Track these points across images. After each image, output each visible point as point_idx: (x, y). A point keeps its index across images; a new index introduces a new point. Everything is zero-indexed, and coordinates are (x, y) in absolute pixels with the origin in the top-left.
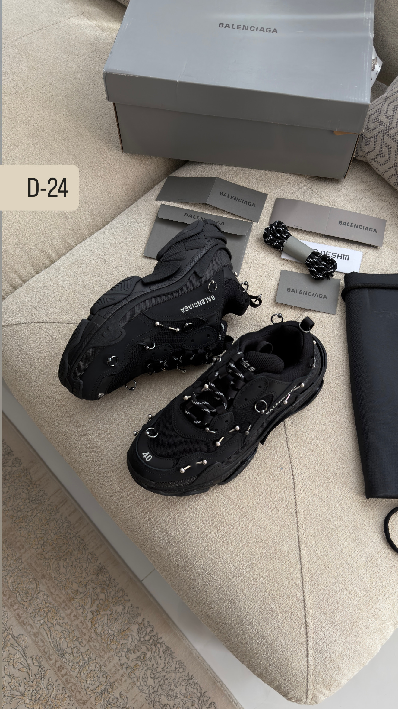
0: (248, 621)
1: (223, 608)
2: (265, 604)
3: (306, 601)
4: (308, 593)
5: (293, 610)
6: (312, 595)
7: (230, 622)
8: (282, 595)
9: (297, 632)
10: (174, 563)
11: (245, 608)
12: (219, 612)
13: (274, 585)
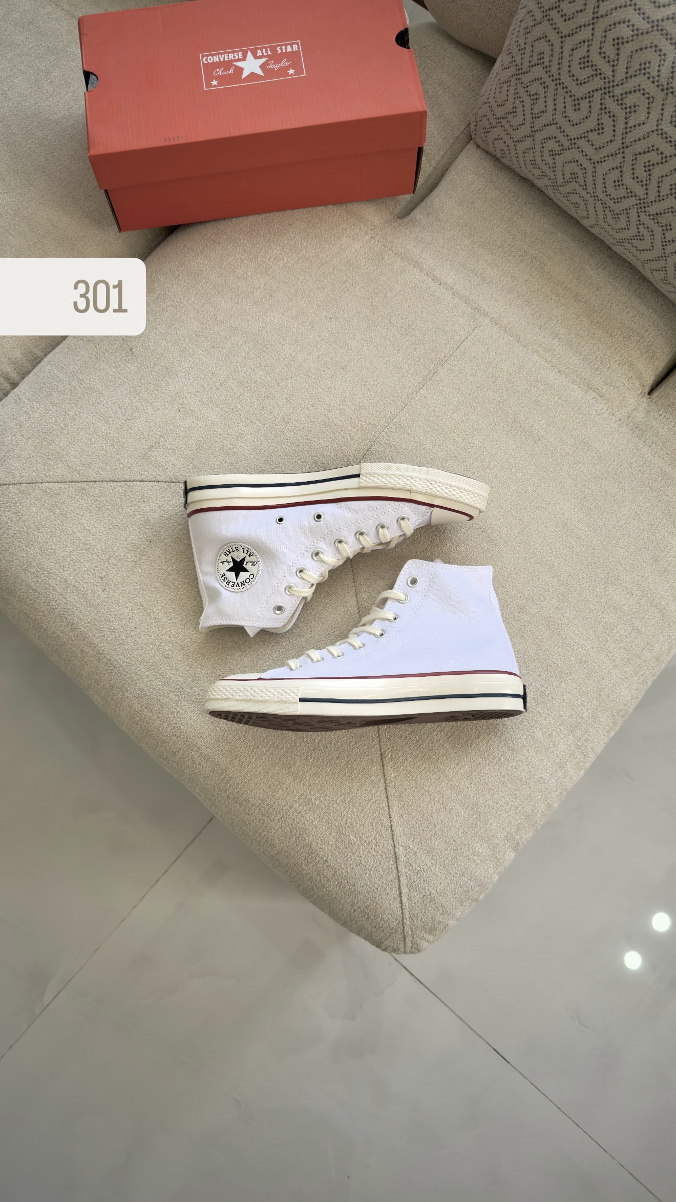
0: (322, 858)
1: (290, 845)
2: (343, 836)
3: (393, 828)
4: (396, 818)
5: (378, 840)
6: (402, 820)
7: (300, 862)
8: (363, 822)
9: (385, 867)
10: (223, 795)
11: (317, 843)
12: (284, 851)
13: (352, 811)
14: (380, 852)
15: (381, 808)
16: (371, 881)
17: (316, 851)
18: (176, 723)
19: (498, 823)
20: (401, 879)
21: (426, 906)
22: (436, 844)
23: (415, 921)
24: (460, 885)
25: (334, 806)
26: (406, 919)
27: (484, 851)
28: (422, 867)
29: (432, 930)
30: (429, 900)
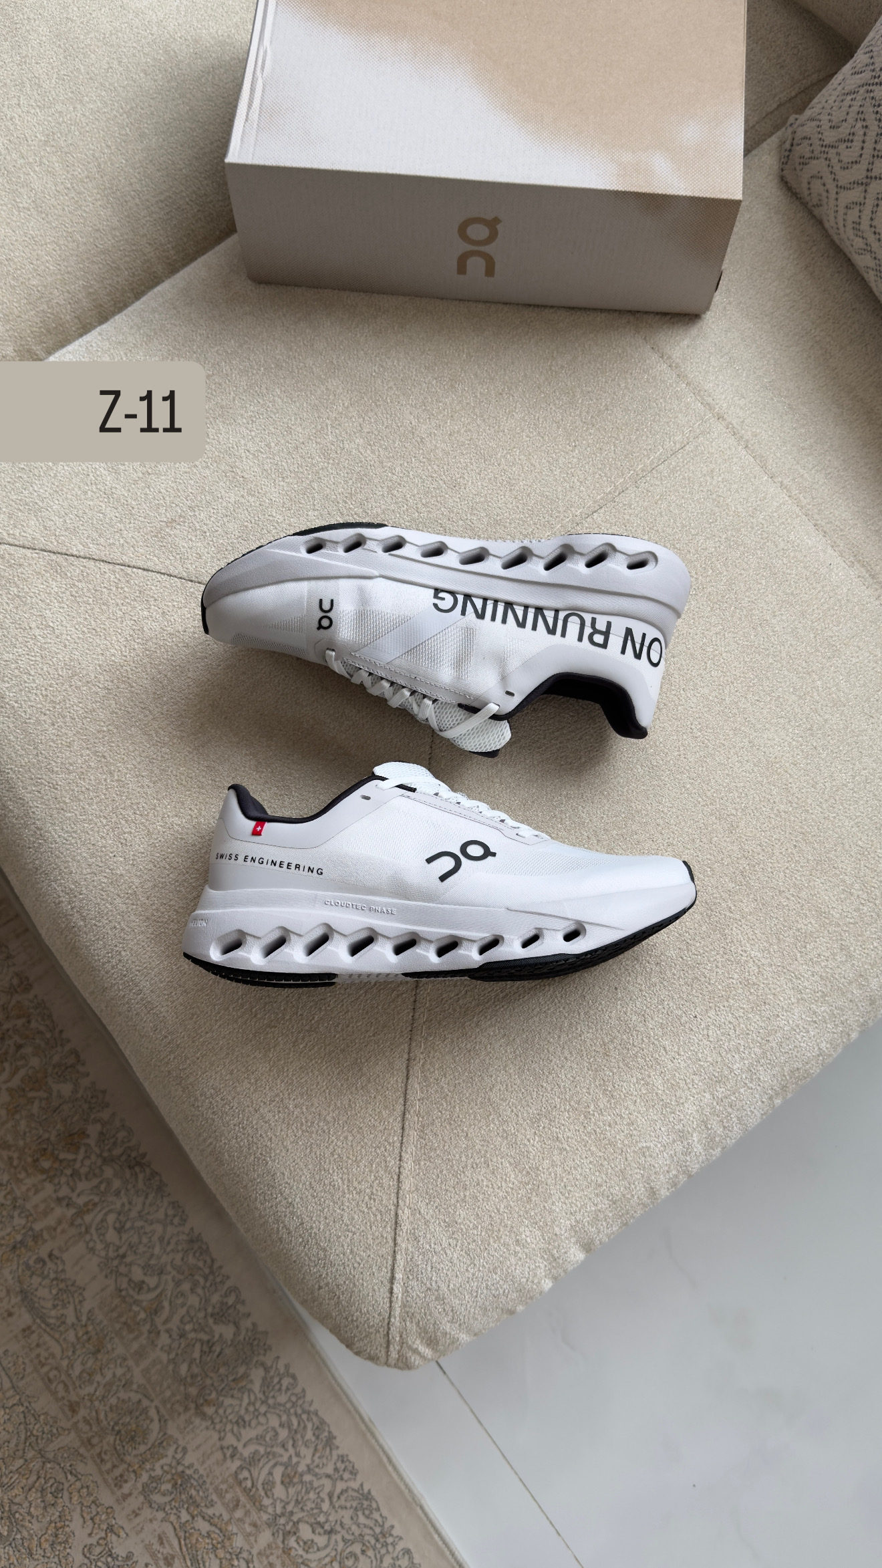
2: (323, 1173)
3: (402, 1177)
4: (409, 1163)
5: (374, 1190)
8: (358, 1158)
9: (376, 1234)
10: (163, 1069)
11: (284, 1174)
13: (346, 1137)
14: (374, 1209)
15: (389, 1144)
16: (352, 1252)
17: (280, 1185)
18: (116, 946)
19: (565, 1203)
20: (398, 1257)
21: (428, 1305)
22: (462, 1216)
23: (408, 1323)
24: (487, 1285)
25: (321, 1124)
26: (395, 1318)
27: (535, 1241)
28: (433, 1245)
29: (431, 1341)
30: (434, 1298)
